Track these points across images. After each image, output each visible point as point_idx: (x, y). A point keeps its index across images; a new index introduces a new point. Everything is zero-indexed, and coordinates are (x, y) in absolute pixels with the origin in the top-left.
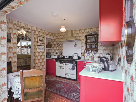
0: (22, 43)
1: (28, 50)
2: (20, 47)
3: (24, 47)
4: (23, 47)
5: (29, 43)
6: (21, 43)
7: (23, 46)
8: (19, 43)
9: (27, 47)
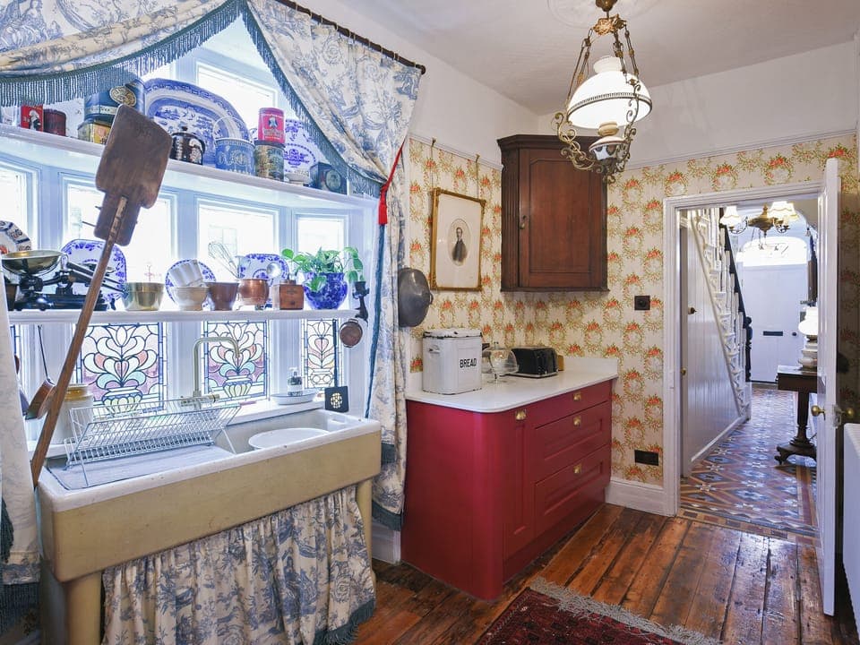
0: (210, 220)
1: (289, 343)
2: (168, 303)
3: (246, 292)
4: (222, 295)
5: (305, 225)
6: (187, 230)
7: (225, 276)
8: (154, 223)
9: (291, 297)
